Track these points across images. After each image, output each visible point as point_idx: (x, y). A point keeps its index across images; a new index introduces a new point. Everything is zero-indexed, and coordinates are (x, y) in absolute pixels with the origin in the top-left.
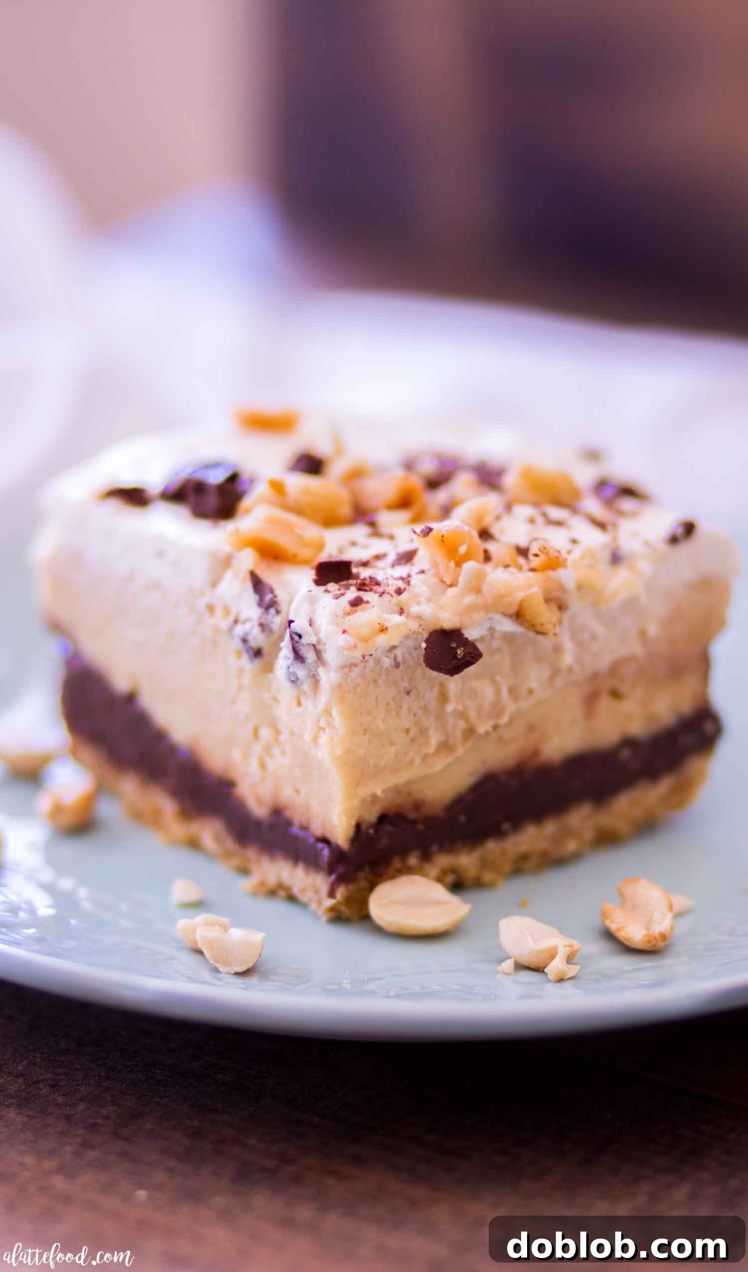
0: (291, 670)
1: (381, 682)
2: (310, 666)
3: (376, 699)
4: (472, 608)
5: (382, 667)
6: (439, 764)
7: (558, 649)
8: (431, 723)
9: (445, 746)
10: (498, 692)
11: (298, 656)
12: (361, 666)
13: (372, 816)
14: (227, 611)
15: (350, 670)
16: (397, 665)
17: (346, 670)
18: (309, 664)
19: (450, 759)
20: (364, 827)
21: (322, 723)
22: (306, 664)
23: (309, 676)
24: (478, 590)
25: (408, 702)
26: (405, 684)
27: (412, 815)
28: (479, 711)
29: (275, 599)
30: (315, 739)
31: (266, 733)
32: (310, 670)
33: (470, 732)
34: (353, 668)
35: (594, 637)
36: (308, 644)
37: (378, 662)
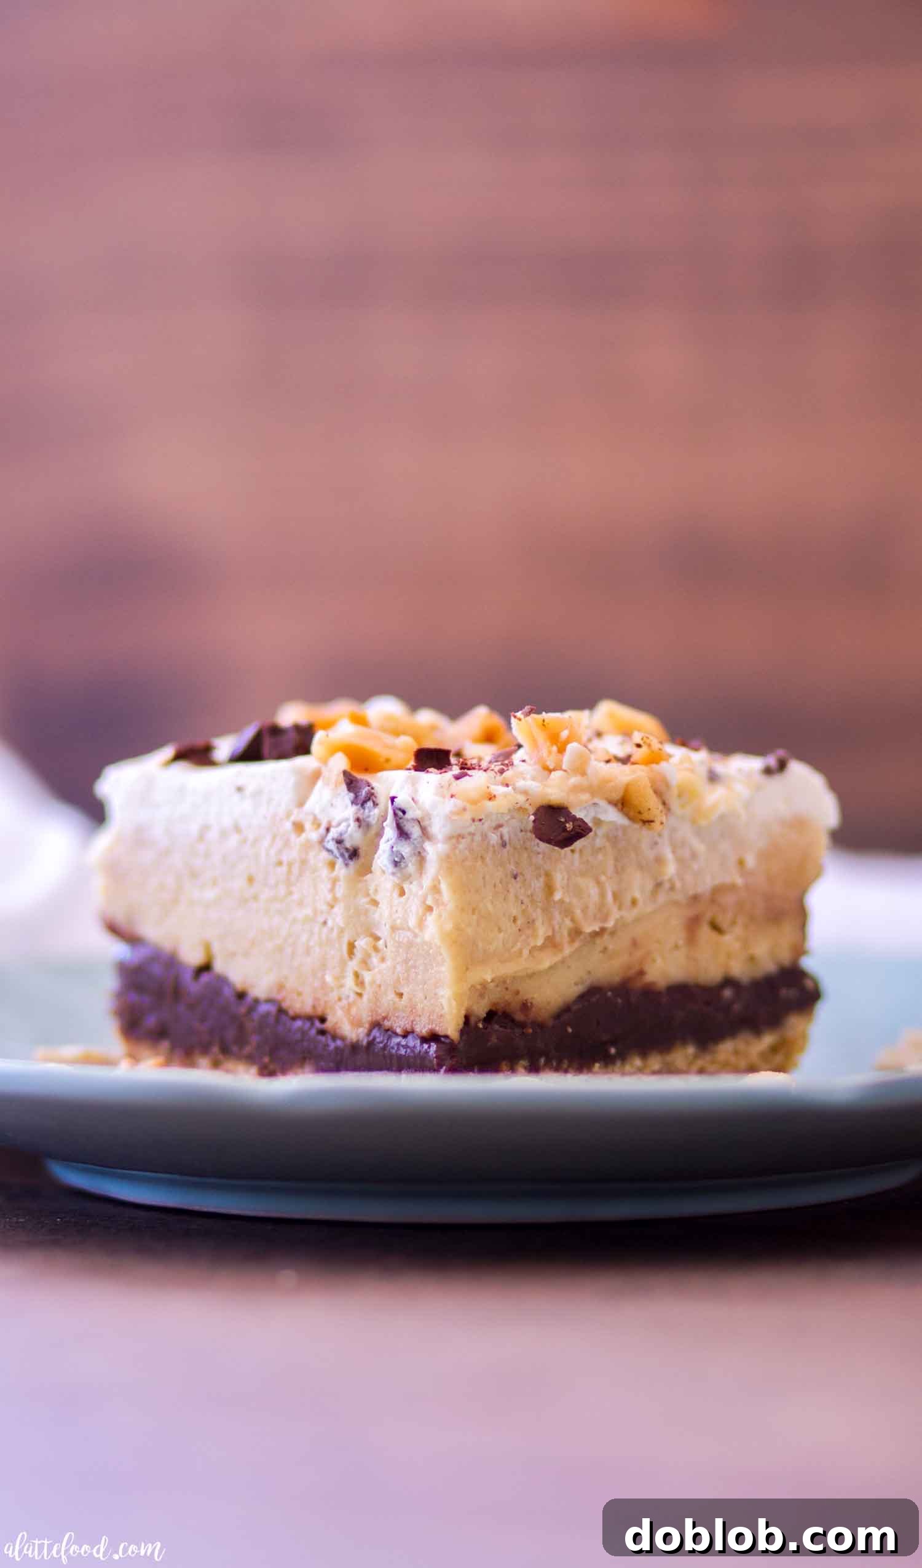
0: (394, 849)
1: (488, 859)
2: (415, 842)
3: (484, 878)
4: (576, 789)
5: (489, 842)
6: (547, 961)
7: (659, 860)
8: (538, 915)
9: (551, 943)
10: (602, 895)
11: (403, 834)
12: (469, 839)
13: (481, 1009)
14: (317, 824)
15: (458, 842)
16: (504, 845)
17: (454, 841)
18: (415, 839)
19: (557, 958)
20: (473, 1020)
21: (429, 902)
22: (411, 840)
23: (415, 854)
24: (584, 774)
25: (515, 887)
26: (512, 867)
27: (519, 1017)
28: (585, 910)
29: (373, 791)
30: (421, 924)
31: (362, 943)
32: (416, 847)
33: (576, 933)
34: (460, 839)
35: (694, 855)
36: (413, 819)
37: (485, 837)
